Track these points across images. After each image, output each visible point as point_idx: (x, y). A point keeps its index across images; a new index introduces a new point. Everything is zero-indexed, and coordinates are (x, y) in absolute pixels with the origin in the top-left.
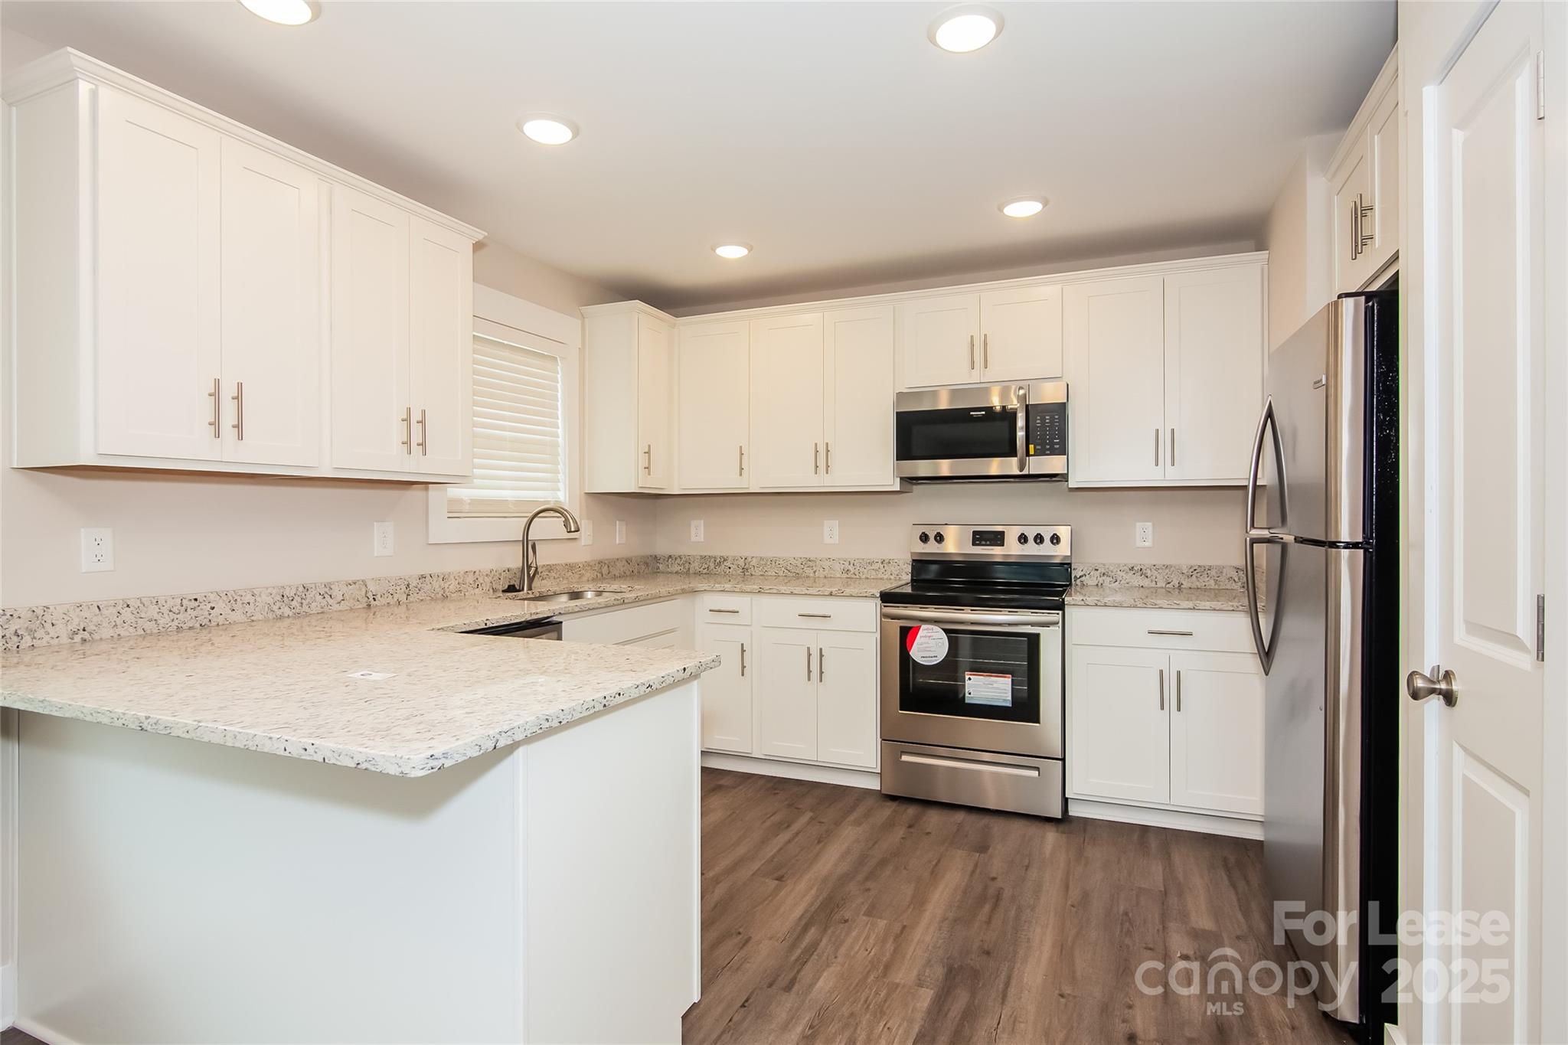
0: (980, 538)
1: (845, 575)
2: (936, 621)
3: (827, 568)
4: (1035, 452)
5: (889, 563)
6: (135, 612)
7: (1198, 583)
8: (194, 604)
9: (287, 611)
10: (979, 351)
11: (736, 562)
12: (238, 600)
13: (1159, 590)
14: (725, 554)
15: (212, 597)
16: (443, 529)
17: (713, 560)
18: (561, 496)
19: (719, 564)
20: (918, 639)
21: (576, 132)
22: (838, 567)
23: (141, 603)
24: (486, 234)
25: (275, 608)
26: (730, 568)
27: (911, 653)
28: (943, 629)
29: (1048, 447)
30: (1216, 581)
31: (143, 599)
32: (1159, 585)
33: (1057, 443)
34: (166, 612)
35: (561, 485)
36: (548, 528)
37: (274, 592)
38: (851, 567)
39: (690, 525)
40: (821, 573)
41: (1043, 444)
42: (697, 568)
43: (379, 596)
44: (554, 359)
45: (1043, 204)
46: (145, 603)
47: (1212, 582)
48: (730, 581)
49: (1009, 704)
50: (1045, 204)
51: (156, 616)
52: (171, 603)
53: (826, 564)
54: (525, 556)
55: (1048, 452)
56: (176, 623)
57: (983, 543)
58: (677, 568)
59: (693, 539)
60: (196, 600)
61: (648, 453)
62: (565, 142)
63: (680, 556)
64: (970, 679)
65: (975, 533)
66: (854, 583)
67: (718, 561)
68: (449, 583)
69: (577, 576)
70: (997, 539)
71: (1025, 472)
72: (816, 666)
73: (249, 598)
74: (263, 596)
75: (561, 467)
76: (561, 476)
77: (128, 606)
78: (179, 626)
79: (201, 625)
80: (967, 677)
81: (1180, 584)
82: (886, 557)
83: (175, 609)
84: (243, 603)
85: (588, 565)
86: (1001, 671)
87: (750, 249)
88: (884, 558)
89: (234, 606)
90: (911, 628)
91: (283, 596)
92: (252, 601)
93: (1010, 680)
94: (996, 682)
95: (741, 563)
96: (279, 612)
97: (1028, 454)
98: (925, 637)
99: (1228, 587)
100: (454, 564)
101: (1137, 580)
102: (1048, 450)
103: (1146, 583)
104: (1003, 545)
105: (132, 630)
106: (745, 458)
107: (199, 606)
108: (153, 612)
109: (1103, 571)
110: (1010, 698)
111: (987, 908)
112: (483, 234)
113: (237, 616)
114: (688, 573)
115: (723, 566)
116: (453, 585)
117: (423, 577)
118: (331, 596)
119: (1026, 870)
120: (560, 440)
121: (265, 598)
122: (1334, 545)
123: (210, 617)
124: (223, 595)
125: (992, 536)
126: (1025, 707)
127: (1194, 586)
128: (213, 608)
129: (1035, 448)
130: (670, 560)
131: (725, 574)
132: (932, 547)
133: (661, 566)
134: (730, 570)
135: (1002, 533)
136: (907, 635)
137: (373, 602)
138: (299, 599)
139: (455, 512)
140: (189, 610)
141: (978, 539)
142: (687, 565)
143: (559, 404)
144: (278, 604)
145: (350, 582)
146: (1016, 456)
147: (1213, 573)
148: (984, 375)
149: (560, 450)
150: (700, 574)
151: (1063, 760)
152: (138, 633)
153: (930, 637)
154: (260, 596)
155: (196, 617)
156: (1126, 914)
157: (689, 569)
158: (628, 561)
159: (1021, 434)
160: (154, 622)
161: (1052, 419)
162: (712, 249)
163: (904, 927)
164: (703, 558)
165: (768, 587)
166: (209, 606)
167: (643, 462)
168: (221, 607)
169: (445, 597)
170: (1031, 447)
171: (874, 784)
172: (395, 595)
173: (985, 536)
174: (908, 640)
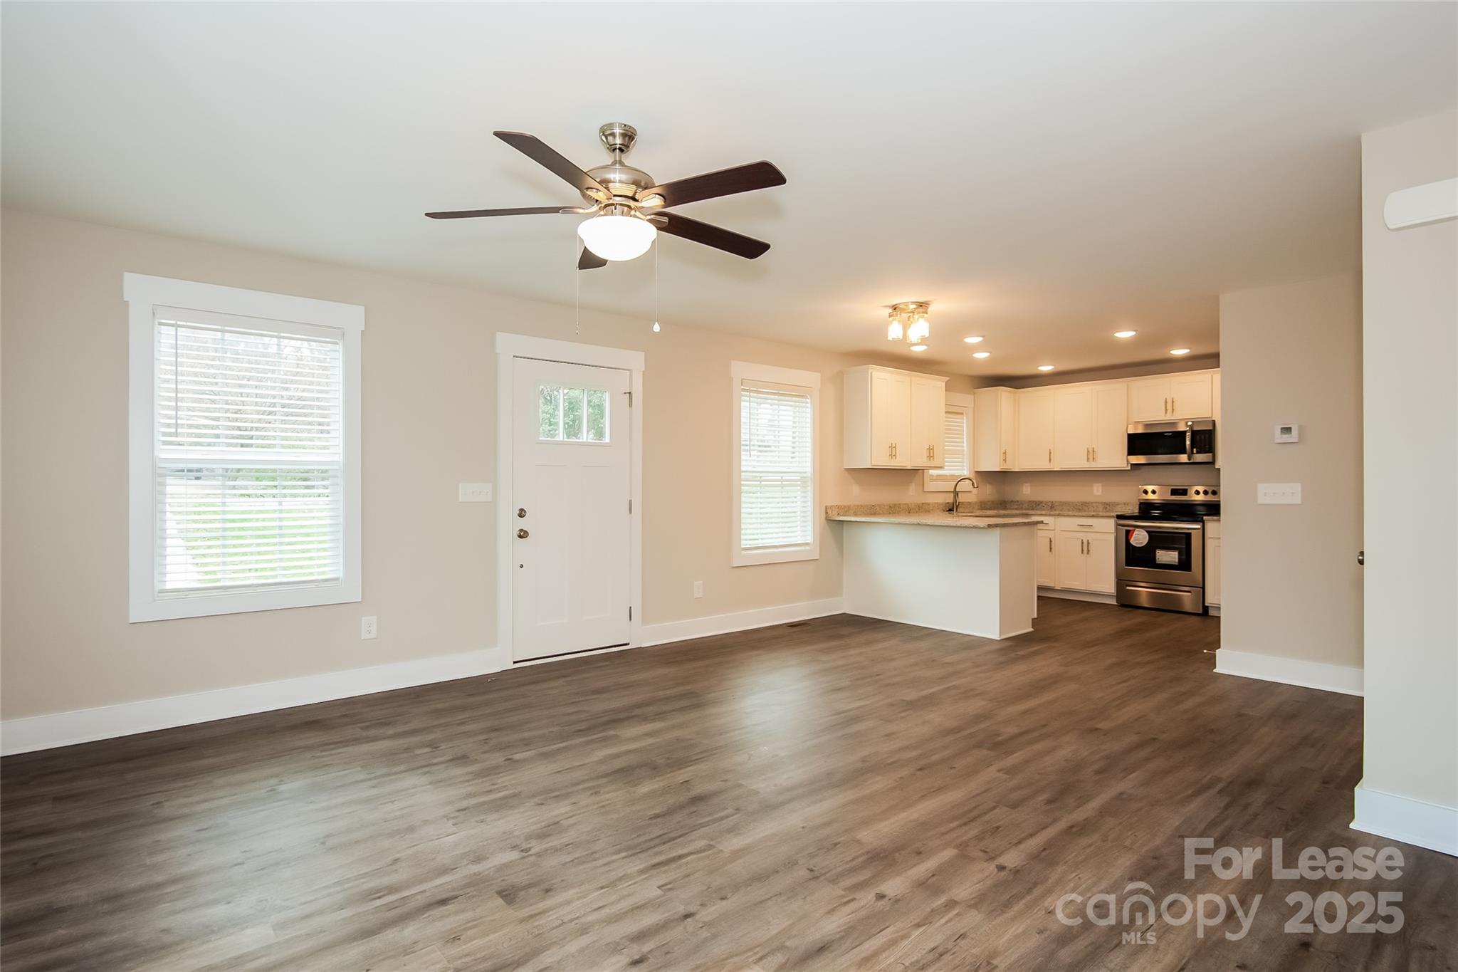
0: (1174, 492)
2: (1143, 527)
4: (1197, 452)
5: (1127, 503)
10: (1169, 405)
14: (1042, 499)
16: (930, 486)
17: (1035, 503)
18: (966, 473)
19: (1038, 505)
20: (1134, 536)
22: (1101, 506)
26: (1045, 505)
27: (1131, 541)
28: (1146, 531)
29: (1204, 449)
33: (1209, 448)
35: (965, 468)
36: (961, 487)
38: (1104, 504)
39: (1023, 486)
40: (1092, 509)
41: (1201, 448)
42: (1026, 507)
44: (962, 414)
49: (1177, 563)
53: (1095, 505)
54: (955, 497)
57: (1177, 494)
58: (1016, 506)
59: (1025, 492)
61: (1005, 453)
63: (1017, 501)
64: (1159, 552)
65: (1172, 490)
66: (1105, 511)
67: (1038, 502)
70: (1184, 492)
71: (1192, 461)
72: (1086, 548)
75: (965, 460)
76: (965, 464)
80: (1157, 552)
82: (1127, 500)
85: (976, 503)
86: (1173, 549)
90: (1131, 530)
93: (1178, 553)
94: (1171, 554)
95: (1050, 504)
97: (1192, 453)
98: (1138, 534)
100: (932, 499)
102: (1204, 451)
104: (1186, 495)
106: (1052, 454)
110: (1178, 561)
112: (947, 379)
114: (1022, 509)
115: (1041, 504)
120: (965, 448)
121: (886, 507)
125: (1179, 491)
126: (1185, 564)
130: (1013, 501)
131: (1042, 509)
132: (1150, 496)
133: (1008, 505)
134: (1044, 508)
135: (1187, 490)
136: (1128, 534)
139: (934, 478)
142: (1021, 505)
143: (965, 437)
146: (1186, 454)
148: (1169, 416)
149: (965, 453)
150: (1028, 509)
151: (1203, 588)
153: (1140, 534)
158: (993, 502)
159: (1188, 443)
161: (1207, 436)
164: (1030, 500)
165: (1063, 513)
167: (1003, 458)
170: (1195, 450)
171: (1114, 602)
173: (1176, 491)
174: (1129, 536)
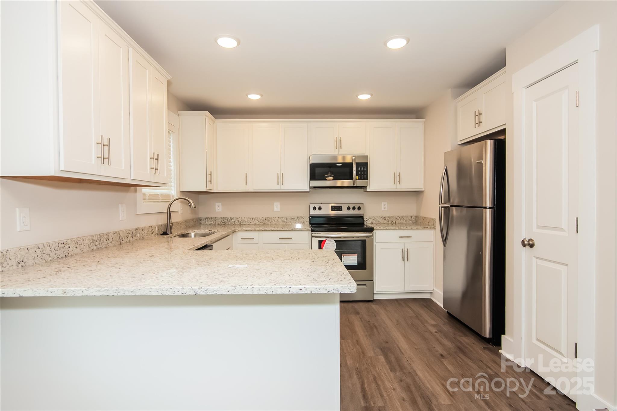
1: (283, 223)
2: (332, 238)
3: (276, 221)
4: (358, 179)
5: (300, 218)
6: (41, 251)
7: (400, 221)
8: (63, 245)
9: (95, 248)
10: (338, 143)
11: (237, 219)
12: (78, 243)
13: (389, 224)
14: (232, 216)
15: (69, 242)
16: (141, 208)
17: (227, 219)
18: (173, 193)
19: (230, 221)
20: (325, 244)
21: (239, 43)
22: (280, 220)
23: (44, 246)
24: (171, 77)
25: (91, 246)
26: (234, 222)
28: (334, 240)
29: (362, 177)
30: (406, 220)
31: (44, 244)
32: (390, 222)
33: (365, 176)
34: (53, 250)
35: (173, 188)
37: (90, 238)
38: (285, 220)
39: (215, 205)
40: (273, 223)
41: (361, 176)
42: (219, 222)
43: (123, 238)
44: (170, 133)
45: (370, 95)
46: (45, 246)
47: (405, 221)
48: (234, 227)
49: (357, 264)
50: (372, 95)
51: (49, 252)
52: (55, 245)
53: (275, 219)
54: (169, 219)
55: (362, 179)
56: (56, 255)
57: (335, 210)
58: (210, 223)
59: (217, 210)
60: (63, 243)
61: (210, 175)
62: (234, 47)
63: (211, 218)
64: (343, 257)
65: (332, 207)
66: (287, 226)
67: (229, 219)
68: (144, 232)
69: (180, 227)
70: (340, 208)
71: (355, 185)
73: (82, 242)
74: (87, 240)
75: (172, 180)
76: (172, 184)
77: (39, 248)
78: (58, 257)
79: (65, 256)
80: (343, 256)
81: (396, 222)
82: (299, 216)
83: (56, 249)
84: (80, 244)
86: (354, 253)
87: (262, 96)
88: (298, 216)
89: (77, 245)
90: (322, 241)
91: (93, 240)
92: (83, 243)
93: (357, 256)
94: (352, 257)
95: (240, 219)
96: (92, 248)
97: (356, 179)
98: (328, 243)
99: (409, 222)
100: (145, 223)
101: (383, 221)
102: (362, 178)
103: (386, 222)
104: (342, 211)
105: (40, 260)
106: (248, 178)
107: (64, 246)
108: (48, 250)
109: (373, 218)
110: (357, 262)
111: (375, 330)
112: (170, 77)
113: (78, 251)
114: (215, 225)
115: (231, 221)
116: (145, 233)
117: (137, 229)
118: (108, 239)
119: (375, 317)
120: (172, 168)
121: (87, 242)
122: (486, 208)
123: (68, 252)
124: (73, 241)
125: (338, 208)
126: (362, 265)
127: (399, 222)
128: (69, 247)
129: (358, 177)
130: (206, 219)
131: (232, 225)
132: (317, 212)
133: (202, 222)
134: (235, 223)
135: (341, 206)
137: (122, 242)
138: (98, 241)
140: (61, 248)
141: (333, 209)
142: (215, 221)
143: (172, 152)
144: (92, 244)
145: (115, 232)
146: (352, 180)
147: (405, 218)
148: (340, 151)
149: (172, 173)
150: (221, 225)
151: (373, 281)
152: (43, 261)
153: (329, 243)
154: (85, 240)
155: (64, 252)
156: (412, 324)
157: (216, 223)
158: (193, 220)
159: (354, 172)
160: (48, 255)
161: (364, 168)
162: (246, 96)
163: (357, 340)
164: (222, 218)
165: (266, 228)
166: (68, 246)
167: (208, 179)
168: (73, 247)
169: (143, 238)
172: (128, 238)
173: (336, 208)
174: (322, 244)
